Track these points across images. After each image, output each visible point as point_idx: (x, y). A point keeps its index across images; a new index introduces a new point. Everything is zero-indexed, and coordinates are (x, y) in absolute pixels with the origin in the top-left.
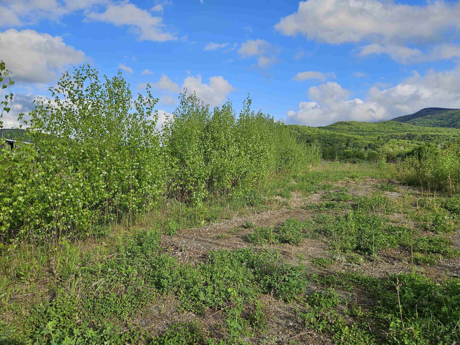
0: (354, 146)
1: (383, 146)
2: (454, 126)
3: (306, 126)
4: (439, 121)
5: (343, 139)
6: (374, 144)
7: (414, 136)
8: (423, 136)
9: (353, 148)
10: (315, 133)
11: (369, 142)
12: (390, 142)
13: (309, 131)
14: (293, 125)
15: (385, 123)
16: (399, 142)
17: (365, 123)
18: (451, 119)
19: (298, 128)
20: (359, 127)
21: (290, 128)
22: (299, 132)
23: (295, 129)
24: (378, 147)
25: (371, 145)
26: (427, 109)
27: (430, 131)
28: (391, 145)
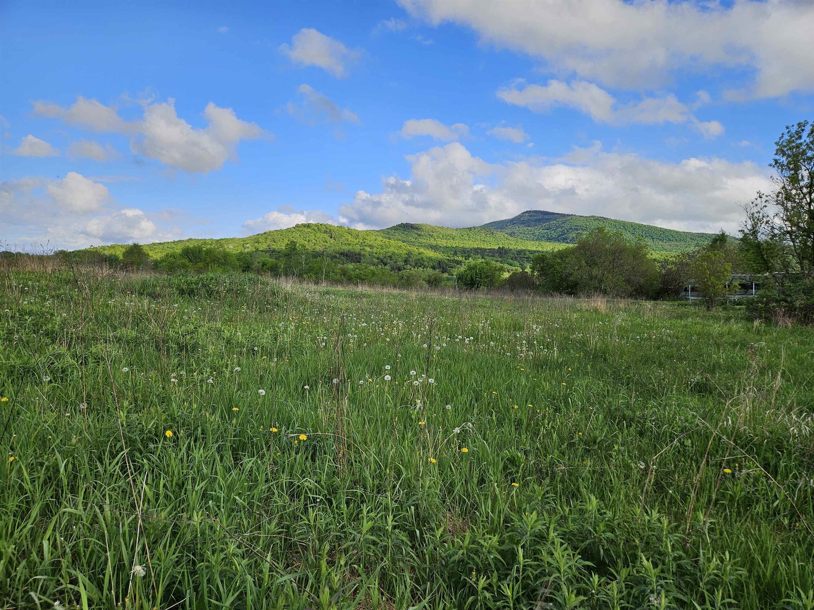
0: (416, 264)
1: (459, 266)
3: (344, 228)
4: (546, 231)
5: (401, 252)
7: (506, 252)
8: (519, 253)
9: (414, 267)
10: (358, 240)
13: (349, 237)
14: (321, 225)
15: (470, 229)
17: (442, 228)
18: (560, 229)
19: (330, 231)
20: (431, 233)
21: (316, 228)
22: (331, 237)
23: (325, 232)
24: (452, 267)
25: (441, 264)
26: (530, 212)
27: (531, 245)
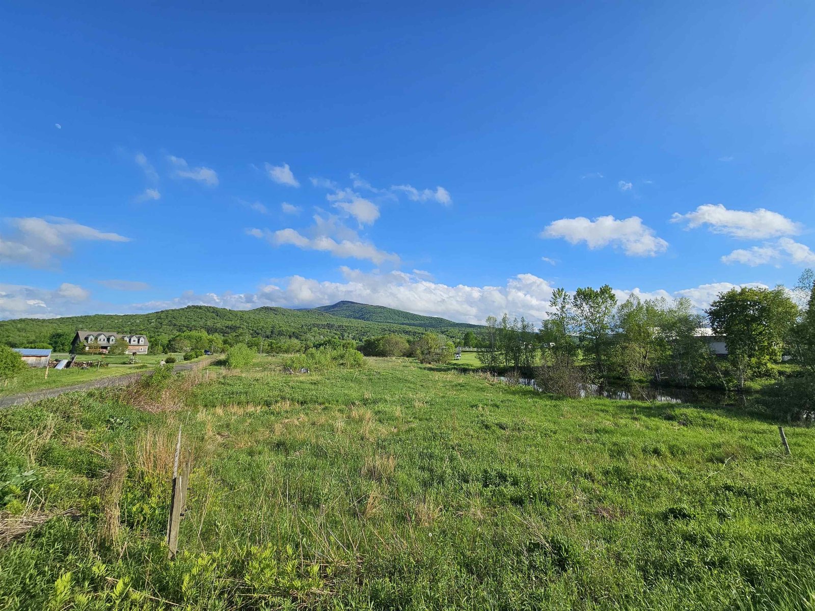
0: (279, 334)
2: (363, 319)
5: (268, 326)
6: (298, 332)
7: (332, 326)
8: (339, 326)
10: (237, 318)
11: (293, 330)
12: (312, 331)
13: (231, 316)
14: (210, 307)
16: (320, 331)
17: (291, 310)
19: (217, 311)
21: (206, 310)
23: (213, 312)
27: (345, 322)
28: (313, 334)
